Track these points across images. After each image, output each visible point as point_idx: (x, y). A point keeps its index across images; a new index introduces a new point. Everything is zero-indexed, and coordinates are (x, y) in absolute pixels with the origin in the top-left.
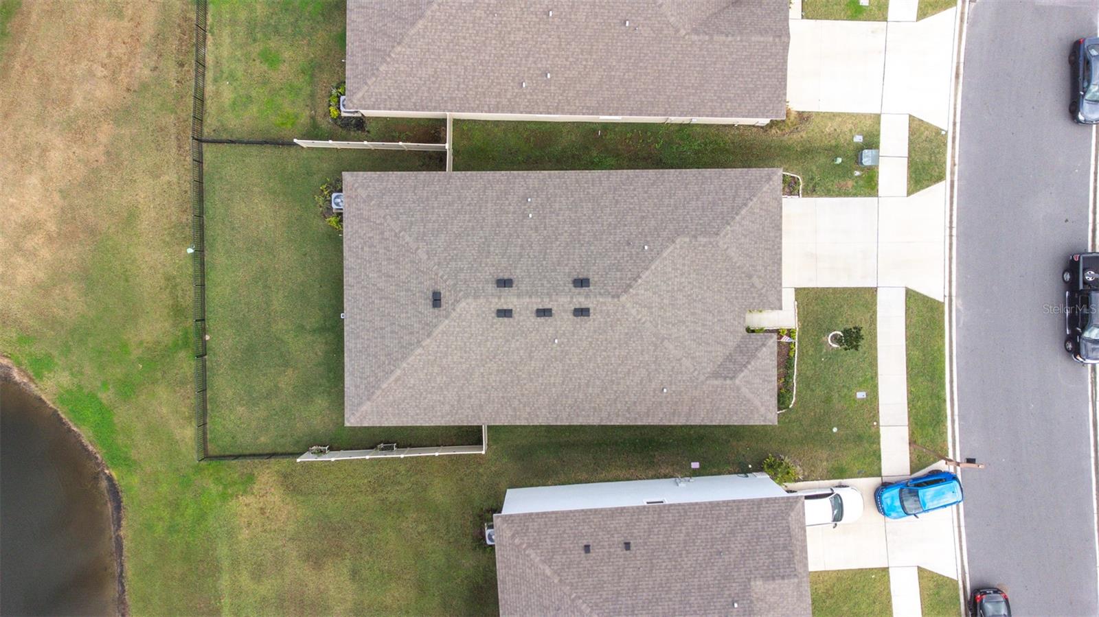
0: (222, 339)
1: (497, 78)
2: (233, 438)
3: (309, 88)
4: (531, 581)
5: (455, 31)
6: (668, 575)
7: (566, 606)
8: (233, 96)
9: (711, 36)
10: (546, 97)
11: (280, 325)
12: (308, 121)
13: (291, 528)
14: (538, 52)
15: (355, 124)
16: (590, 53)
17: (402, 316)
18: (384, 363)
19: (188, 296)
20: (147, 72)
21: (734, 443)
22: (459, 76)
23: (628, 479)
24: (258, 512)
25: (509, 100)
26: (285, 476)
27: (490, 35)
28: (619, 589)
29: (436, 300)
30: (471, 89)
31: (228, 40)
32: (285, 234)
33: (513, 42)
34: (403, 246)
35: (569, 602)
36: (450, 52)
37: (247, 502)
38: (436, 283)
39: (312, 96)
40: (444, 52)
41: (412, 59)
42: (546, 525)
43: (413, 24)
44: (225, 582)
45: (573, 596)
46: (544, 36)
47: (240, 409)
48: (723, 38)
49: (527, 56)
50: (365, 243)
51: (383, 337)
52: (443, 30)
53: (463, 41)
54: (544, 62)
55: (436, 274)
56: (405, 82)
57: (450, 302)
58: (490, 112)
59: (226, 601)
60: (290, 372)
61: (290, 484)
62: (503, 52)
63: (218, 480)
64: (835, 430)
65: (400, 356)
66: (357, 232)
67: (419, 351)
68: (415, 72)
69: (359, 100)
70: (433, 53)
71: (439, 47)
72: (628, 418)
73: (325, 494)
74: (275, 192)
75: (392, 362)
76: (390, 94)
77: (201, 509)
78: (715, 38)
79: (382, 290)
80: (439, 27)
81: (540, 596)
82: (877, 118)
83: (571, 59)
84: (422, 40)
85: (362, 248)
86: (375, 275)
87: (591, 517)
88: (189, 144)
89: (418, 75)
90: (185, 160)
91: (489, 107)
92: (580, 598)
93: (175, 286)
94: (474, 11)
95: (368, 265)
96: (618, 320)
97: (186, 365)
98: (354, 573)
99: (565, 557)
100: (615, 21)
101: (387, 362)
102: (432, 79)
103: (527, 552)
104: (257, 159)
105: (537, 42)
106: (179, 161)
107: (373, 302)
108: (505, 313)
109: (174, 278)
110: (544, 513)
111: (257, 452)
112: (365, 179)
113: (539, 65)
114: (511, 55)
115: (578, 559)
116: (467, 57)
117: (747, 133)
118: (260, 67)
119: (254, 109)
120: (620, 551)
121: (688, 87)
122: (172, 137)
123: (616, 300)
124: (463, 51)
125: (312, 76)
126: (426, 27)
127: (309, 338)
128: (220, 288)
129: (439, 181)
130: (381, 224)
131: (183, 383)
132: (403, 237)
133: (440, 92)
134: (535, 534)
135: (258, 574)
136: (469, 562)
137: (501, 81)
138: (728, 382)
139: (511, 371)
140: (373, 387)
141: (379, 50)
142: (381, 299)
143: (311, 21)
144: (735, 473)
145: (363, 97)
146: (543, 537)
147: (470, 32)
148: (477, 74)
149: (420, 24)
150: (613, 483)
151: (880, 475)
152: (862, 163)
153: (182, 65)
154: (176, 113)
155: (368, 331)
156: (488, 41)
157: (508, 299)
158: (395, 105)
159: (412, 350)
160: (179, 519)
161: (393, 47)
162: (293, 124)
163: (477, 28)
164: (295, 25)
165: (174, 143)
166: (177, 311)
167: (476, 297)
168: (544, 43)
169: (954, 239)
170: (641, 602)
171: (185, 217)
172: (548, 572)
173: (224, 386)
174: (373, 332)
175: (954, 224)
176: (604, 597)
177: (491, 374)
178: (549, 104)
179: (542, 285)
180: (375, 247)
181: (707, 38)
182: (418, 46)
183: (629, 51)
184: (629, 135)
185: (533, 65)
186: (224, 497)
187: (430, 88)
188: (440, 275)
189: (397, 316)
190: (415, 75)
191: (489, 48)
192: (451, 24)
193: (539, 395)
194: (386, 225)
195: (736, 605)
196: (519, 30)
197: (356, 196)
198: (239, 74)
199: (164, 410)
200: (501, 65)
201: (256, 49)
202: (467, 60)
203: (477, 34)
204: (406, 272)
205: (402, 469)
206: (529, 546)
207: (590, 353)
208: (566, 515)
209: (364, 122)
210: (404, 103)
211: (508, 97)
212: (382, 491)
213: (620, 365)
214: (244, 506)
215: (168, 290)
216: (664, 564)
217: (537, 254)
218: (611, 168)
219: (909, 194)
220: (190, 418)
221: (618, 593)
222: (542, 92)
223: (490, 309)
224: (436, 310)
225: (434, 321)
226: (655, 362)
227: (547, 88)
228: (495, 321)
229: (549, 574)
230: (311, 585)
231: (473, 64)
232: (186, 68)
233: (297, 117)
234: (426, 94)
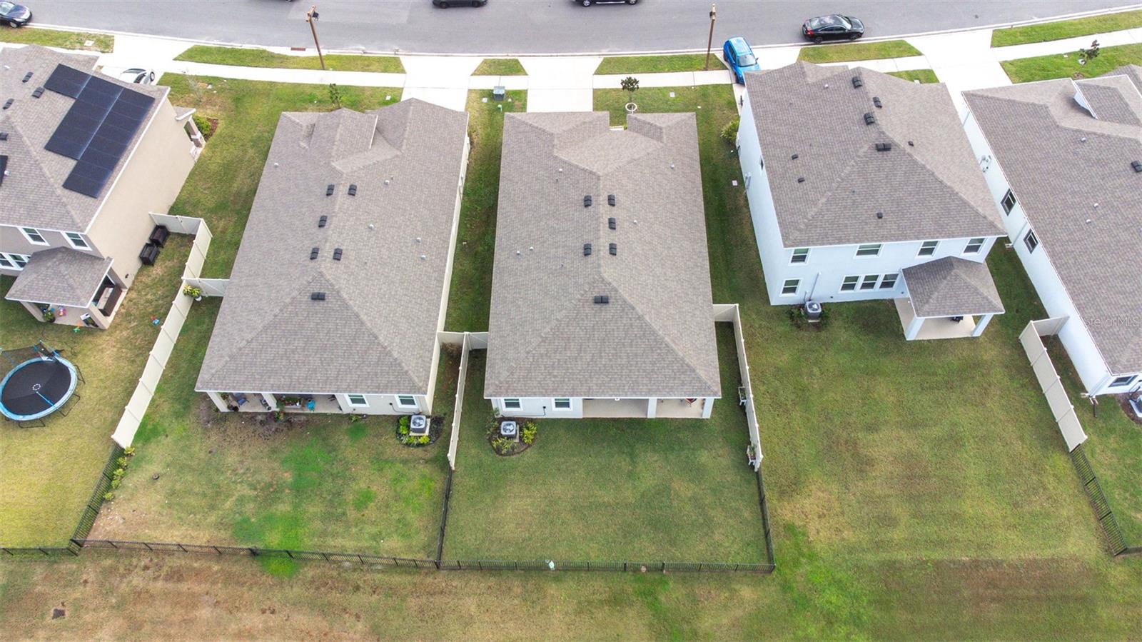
0: (646, 551)
1: (415, 275)
2: (748, 545)
3: (398, 465)
4: (834, 215)
5: (374, 294)
6: (812, 129)
7: (849, 186)
8: (395, 536)
9: (405, 138)
10: (435, 246)
11: (628, 493)
12: (429, 466)
13: (834, 488)
14: (400, 243)
15: (437, 425)
16: (405, 210)
17: (616, 335)
18: (659, 354)
19: (598, 587)
20: (360, 626)
21: (714, 161)
22: (411, 301)
23: (752, 223)
24: (823, 520)
25: (435, 271)
26: (782, 493)
27: (380, 271)
28: (828, 154)
29: (602, 301)
30: (422, 295)
31: (340, 540)
32: (538, 487)
33: (389, 257)
34: (554, 334)
35: (845, 183)
36: (390, 302)
37: (814, 532)
38: (587, 301)
39: (405, 462)
40: (389, 306)
41: (391, 331)
42: (786, 211)
43: (362, 323)
44: (903, 556)
45: (839, 180)
46: (388, 236)
47: (717, 537)
48: (407, 133)
49: (401, 251)
50: (550, 374)
51: (636, 355)
52: (371, 302)
53: (382, 291)
54: (408, 241)
55: (579, 300)
56: (409, 342)
57: (603, 287)
58: (442, 287)
59: (924, 554)
60: (675, 485)
61: (792, 488)
62: (395, 266)
63: (796, 563)
64: (699, 107)
65: (653, 338)
66: (539, 382)
67: (647, 318)
68: (402, 332)
69: (420, 382)
70: (389, 314)
71: (384, 309)
72: (698, 195)
73: (795, 455)
74: (496, 498)
75: (658, 346)
76: (418, 356)
77: (829, 585)
78: (406, 136)
79: (593, 356)
80: (368, 304)
81: (845, 207)
82: (470, 91)
83: (408, 223)
84: (377, 320)
85: (555, 376)
86: (579, 363)
87: (776, 184)
88: (440, 580)
89: (405, 330)
90: (456, 587)
91: (438, 286)
92: (840, 175)
93: (590, 603)
94: (360, 278)
95: (570, 371)
96: (617, 181)
97: (673, 593)
98: (871, 428)
99: (809, 193)
100: (384, 190)
101: (659, 351)
102: (410, 321)
103: (811, 218)
104: (461, 514)
105: (391, 242)
106: (456, 594)
107: (604, 366)
108: (613, 249)
109: (580, 602)
110: (777, 215)
111: (761, 521)
112: (491, 377)
113: (410, 244)
114: (399, 261)
115: (810, 184)
116: (396, 291)
117: (474, 157)
118: (371, 511)
119: (411, 516)
120: (798, 161)
121: (440, 159)
122: (431, 600)
123: (601, 178)
124: (390, 293)
125: (387, 461)
126: (366, 314)
127: (641, 466)
128: (591, 554)
129: (497, 321)
130: (534, 357)
131: (695, 601)
132: (546, 334)
133: (421, 318)
134: (795, 216)
135: (889, 521)
136: (841, 333)
137: (418, 273)
138: (664, 131)
139: (662, 259)
140: (682, 366)
141: (379, 358)
142: (601, 357)
143: (335, 462)
144: (738, 160)
145: (418, 377)
146: (797, 211)
147: (375, 284)
148: (410, 288)
149: (364, 318)
150: (754, 226)
151: (732, 85)
152: (503, 95)
153: (357, 588)
154: (406, 596)
155: (630, 371)
156: (386, 274)
157: (602, 246)
158: (427, 354)
159: (646, 325)
160: (845, 614)
161: (379, 344)
162: (431, 480)
163: (373, 278)
164: (335, 477)
165: (438, 600)
166: (616, 601)
167: (599, 266)
168: (393, 237)
169: (559, 54)
170: (835, 139)
171: (515, 589)
172: (824, 200)
173: (694, 551)
174: (631, 366)
175: (549, 54)
176: (836, 161)
177: (665, 274)
178: (441, 246)
179: (590, 226)
180: (554, 363)
181: (405, 141)
182: (381, 324)
183: (407, 187)
184: (468, 226)
185: (409, 248)
186: (812, 557)
187: (417, 325)
188: (580, 297)
189: (617, 341)
190: (404, 332)
191: (391, 274)
192: (367, 295)
193: (682, 245)
194: (534, 352)
195: (827, 86)
196: (380, 251)
197: (507, 382)
198: (374, 530)
199: (725, 621)
200: (406, 270)
201: (352, 514)
202: (398, 292)
203: (379, 280)
204: (577, 330)
205: (762, 388)
206: (805, 217)
207: (645, 204)
208: (777, 201)
209: (436, 417)
210: (427, 347)
211: (432, 271)
212: (786, 405)
213: (653, 189)
214: (820, 535)
215: (594, 610)
216: (805, 133)
217: (564, 236)
218: (494, 238)
219: (526, 74)
220: (731, 590)
221: (832, 153)
222: (430, 247)
223: (609, 259)
224: (611, 301)
225: (620, 303)
226: (651, 168)
227: (428, 244)
228: (619, 258)
229: (826, 200)
230: (890, 468)
231: (401, 289)
232: (361, 583)
233: (424, 477)
234: (422, 329)
